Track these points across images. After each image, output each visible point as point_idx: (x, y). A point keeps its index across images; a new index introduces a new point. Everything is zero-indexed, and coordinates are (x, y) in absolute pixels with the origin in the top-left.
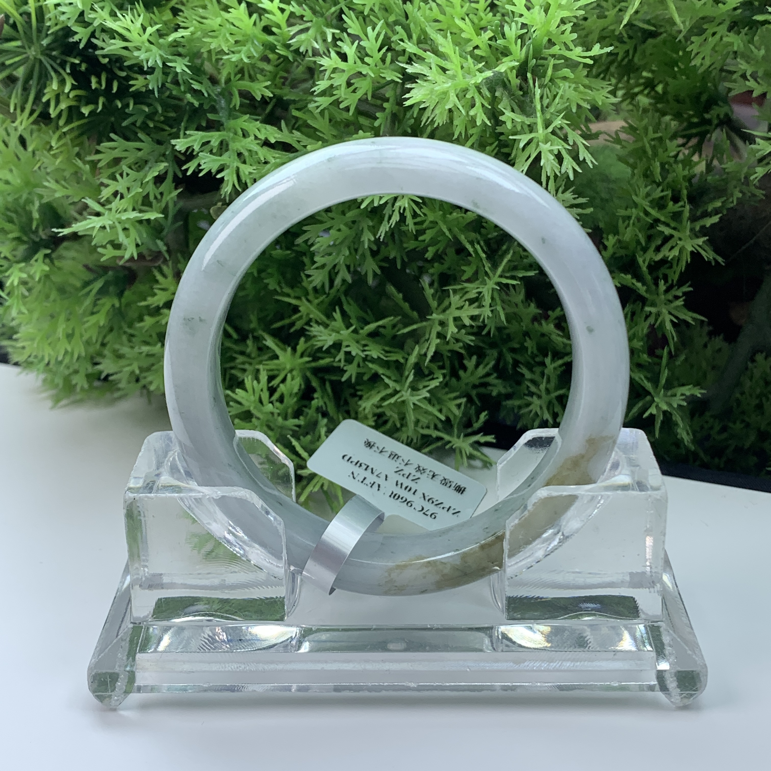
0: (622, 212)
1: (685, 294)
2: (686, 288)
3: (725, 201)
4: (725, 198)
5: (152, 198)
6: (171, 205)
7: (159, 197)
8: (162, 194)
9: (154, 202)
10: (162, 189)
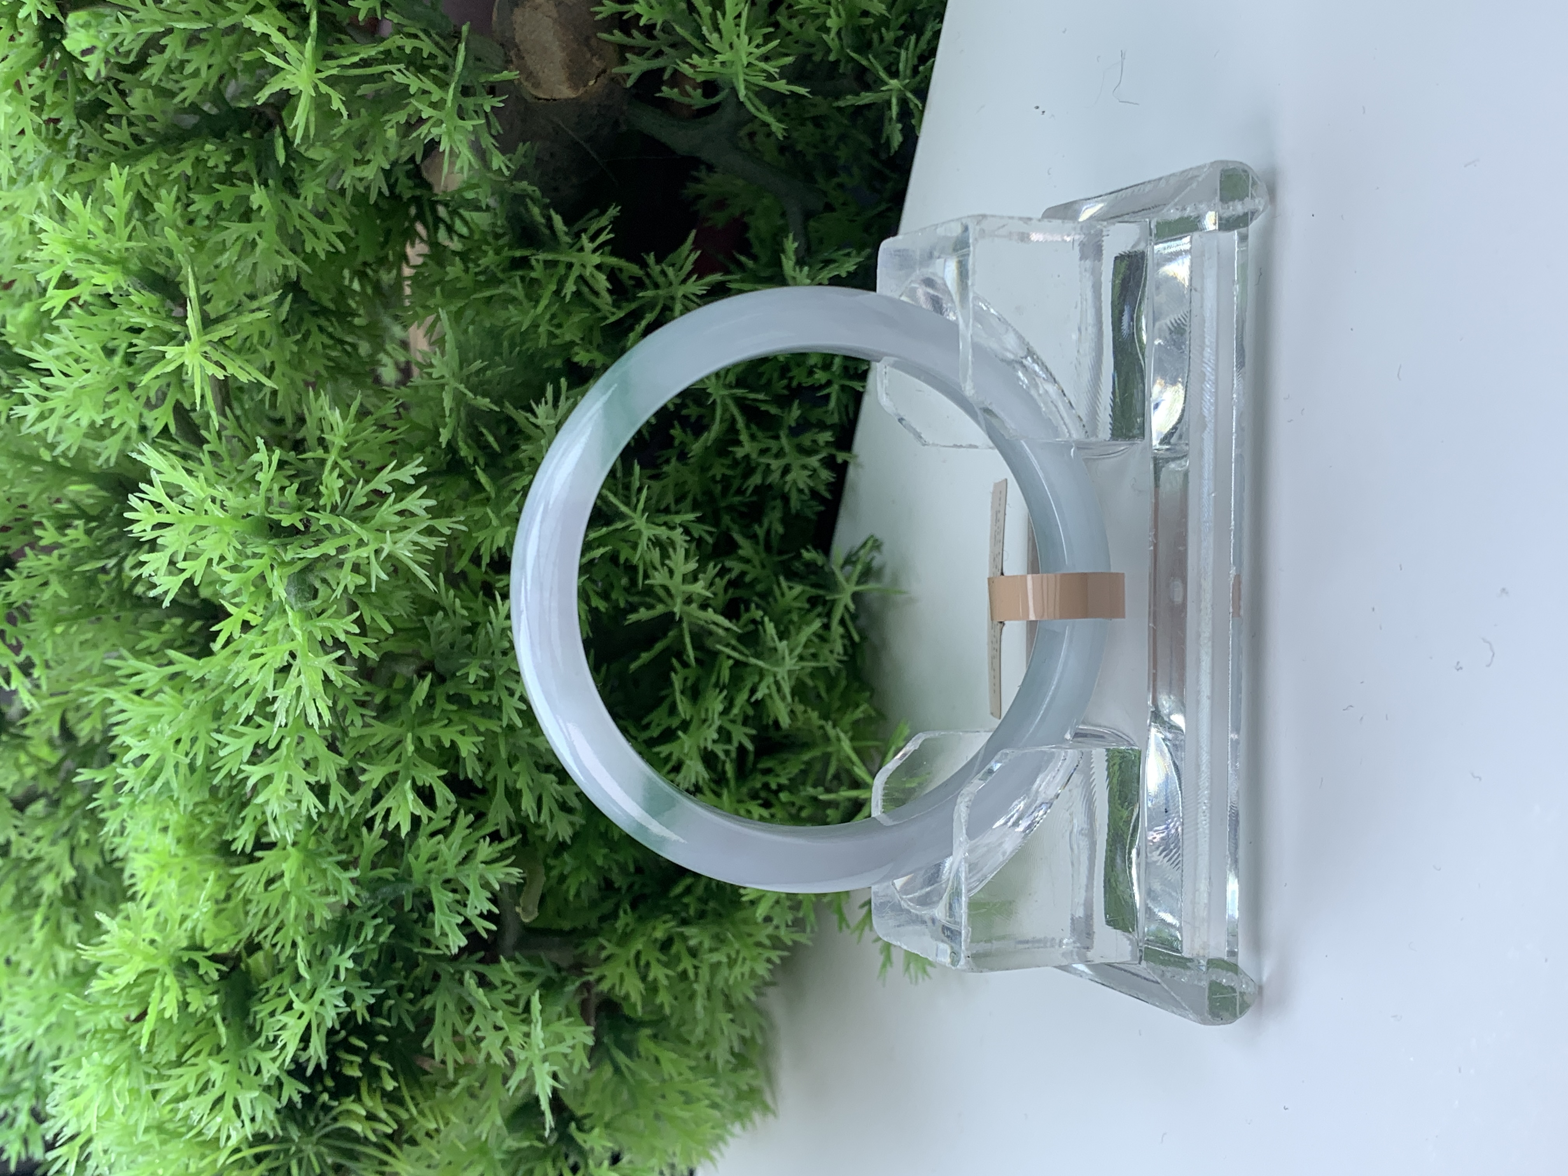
0: (543, 342)
1: (658, 261)
2: (651, 259)
3: (532, 199)
4: (528, 201)
5: (510, 997)
6: (520, 969)
7: (509, 986)
8: (504, 983)
9: (514, 992)
10: (497, 983)
